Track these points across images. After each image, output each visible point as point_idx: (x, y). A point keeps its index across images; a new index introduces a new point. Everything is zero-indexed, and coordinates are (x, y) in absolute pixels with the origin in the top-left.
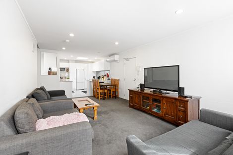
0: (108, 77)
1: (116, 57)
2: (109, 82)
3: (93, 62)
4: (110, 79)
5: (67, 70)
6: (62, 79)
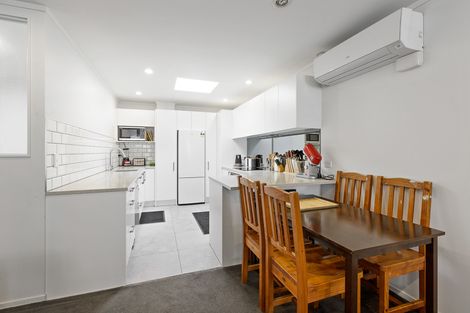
5: (148, 134)
6: (132, 165)
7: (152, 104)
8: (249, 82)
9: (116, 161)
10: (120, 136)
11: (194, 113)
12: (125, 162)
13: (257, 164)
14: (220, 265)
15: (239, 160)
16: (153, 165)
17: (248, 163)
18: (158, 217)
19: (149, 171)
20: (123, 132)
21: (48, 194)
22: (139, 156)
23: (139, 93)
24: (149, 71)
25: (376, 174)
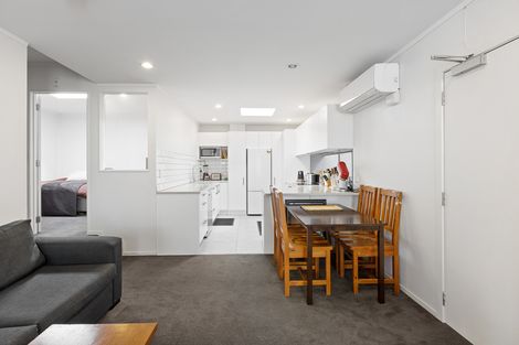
0: (345, 176)
1: (383, 77)
2: (349, 202)
3: (295, 126)
4: (356, 186)
5: (222, 152)
6: (210, 179)
7: (226, 127)
8: (301, 107)
9: (198, 176)
10: (201, 155)
11: (261, 133)
12: (206, 177)
13: (316, 179)
14: (262, 252)
15: (301, 176)
16: (226, 179)
17: (309, 178)
18: (229, 222)
19: (223, 184)
20: (204, 152)
21: (158, 193)
22: (217, 171)
23: (214, 120)
24: (218, 106)
25: (379, 187)
